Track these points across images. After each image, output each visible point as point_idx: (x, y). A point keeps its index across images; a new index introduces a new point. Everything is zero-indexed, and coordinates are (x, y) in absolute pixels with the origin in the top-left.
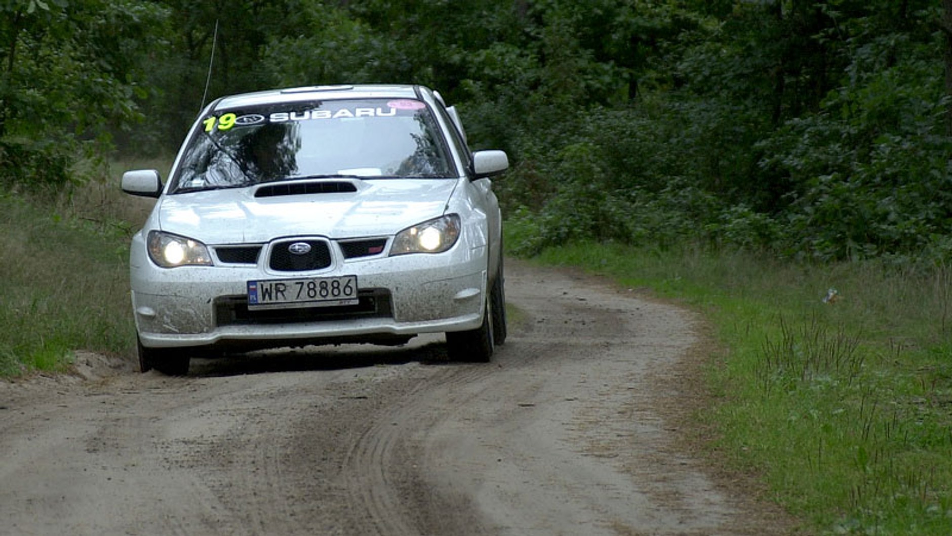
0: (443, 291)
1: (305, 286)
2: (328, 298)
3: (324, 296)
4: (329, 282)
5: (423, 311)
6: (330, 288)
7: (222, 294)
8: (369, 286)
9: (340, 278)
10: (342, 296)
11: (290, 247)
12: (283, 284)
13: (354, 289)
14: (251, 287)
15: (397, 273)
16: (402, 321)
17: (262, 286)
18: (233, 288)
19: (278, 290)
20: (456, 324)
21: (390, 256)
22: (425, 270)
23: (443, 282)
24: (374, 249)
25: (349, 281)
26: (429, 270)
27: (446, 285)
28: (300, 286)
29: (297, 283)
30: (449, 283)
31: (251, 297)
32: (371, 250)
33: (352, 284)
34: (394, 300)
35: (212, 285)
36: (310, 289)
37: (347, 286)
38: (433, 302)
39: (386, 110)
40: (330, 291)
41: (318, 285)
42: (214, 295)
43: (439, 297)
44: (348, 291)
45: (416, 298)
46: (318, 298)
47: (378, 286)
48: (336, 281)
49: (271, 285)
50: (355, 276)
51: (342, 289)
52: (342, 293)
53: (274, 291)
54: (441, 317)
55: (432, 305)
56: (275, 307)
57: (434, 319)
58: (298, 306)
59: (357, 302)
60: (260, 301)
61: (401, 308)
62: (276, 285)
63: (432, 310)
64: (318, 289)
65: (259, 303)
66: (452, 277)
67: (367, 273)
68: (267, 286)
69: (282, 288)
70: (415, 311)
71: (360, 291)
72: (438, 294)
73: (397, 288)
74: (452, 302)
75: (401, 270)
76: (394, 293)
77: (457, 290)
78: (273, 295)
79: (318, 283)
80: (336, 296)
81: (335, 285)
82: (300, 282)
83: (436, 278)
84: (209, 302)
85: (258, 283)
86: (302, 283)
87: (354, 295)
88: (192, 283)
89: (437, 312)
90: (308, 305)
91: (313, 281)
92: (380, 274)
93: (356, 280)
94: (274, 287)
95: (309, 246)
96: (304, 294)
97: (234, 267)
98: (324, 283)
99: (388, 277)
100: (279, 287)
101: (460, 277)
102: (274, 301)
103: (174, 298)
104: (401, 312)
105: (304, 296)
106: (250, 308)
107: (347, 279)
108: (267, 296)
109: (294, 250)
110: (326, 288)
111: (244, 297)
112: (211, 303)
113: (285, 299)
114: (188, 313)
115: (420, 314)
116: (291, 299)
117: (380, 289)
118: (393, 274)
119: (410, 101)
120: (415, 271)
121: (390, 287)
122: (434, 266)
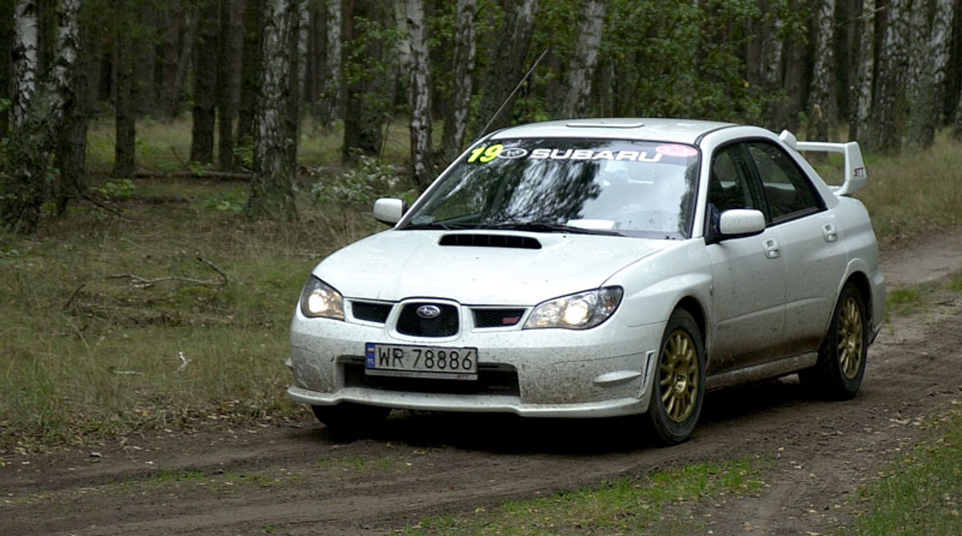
0: (579, 373)
1: (423, 355)
2: (445, 370)
3: (442, 368)
4: (448, 352)
5: (553, 393)
6: (448, 359)
7: (345, 354)
8: (492, 361)
9: (459, 349)
10: (461, 369)
11: (419, 309)
12: (401, 350)
13: (474, 362)
14: (370, 349)
15: (526, 349)
16: (527, 402)
17: (380, 349)
18: (354, 348)
19: (396, 356)
20: (593, 411)
21: (523, 329)
22: (558, 348)
23: (581, 364)
24: (509, 320)
25: (470, 353)
26: (564, 348)
27: (583, 366)
28: (417, 353)
29: (415, 351)
30: (587, 364)
31: (369, 360)
32: (505, 320)
33: (472, 358)
34: (520, 378)
35: (337, 342)
36: (428, 359)
37: (466, 359)
38: (566, 385)
39: (650, 156)
40: (448, 364)
41: (436, 354)
42: (338, 353)
43: (574, 379)
44: (467, 364)
45: (545, 378)
46: (436, 369)
47: (502, 362)
48: (454, 351)
49: (389, 350)
50: (476, 349)
51: (460, 361)
52: (461, 367)
53: (392, 357)
54: (575, 401)
55: (564, 388)
56: (392, 374)
57: (568, 403)
58: (415, 375)
59: (475, 377)
60: (377, 366)
61: (527, 388)
62: (395, 350)
63: (564, 393)
64: (436, 359)
65: (377, 367)
66: (593, 358)
67: (491, 347)
68: (384, 350)
69: (400, 354)
70: (544, 393)
71: (480, 366)
72: (572, 375)
73: (523, 366)
74: (591, 385)
75: (531, 346)
76: (520, 372)
77: (599, 372)
78: (391, 361)
79: (436, 353)
80: (453, 368)
81: (454, 356)
82: (418, 349)
83: (571, 358)
84: (333, 360)
85: (377, 346)
86: (420, 351)
87: (473, 370)
88: (320, 338)
89: (571, 395)
90: (424, 376)
91: (430, 349)
92: (506, 349)
93: (477, 353)
94: (391, 352)
95: (438, 310)
96: (421, 363)
97: (363, 325)
98: (442, 353)
99: (516, 352)
100: (397, 351)
101: (603, 359)
102: (391, 367)
103: (304, 352)
104: (527, 392)
105: (421, 365)
106: (368, 372)
107: (467, 351)
108: (384, 361)
109: (422, 313)
110: (444, 359)
111: (362, 359)
112: (334, 362)
113: (402, 366)
114: (315, 369)
115: (550, 396)
116: (406, 366)
117: (505, 365)
118: (520, 350)
119: (684, 147)
120: (545, 349)
121: (515, 364)
122: (570, 345)
